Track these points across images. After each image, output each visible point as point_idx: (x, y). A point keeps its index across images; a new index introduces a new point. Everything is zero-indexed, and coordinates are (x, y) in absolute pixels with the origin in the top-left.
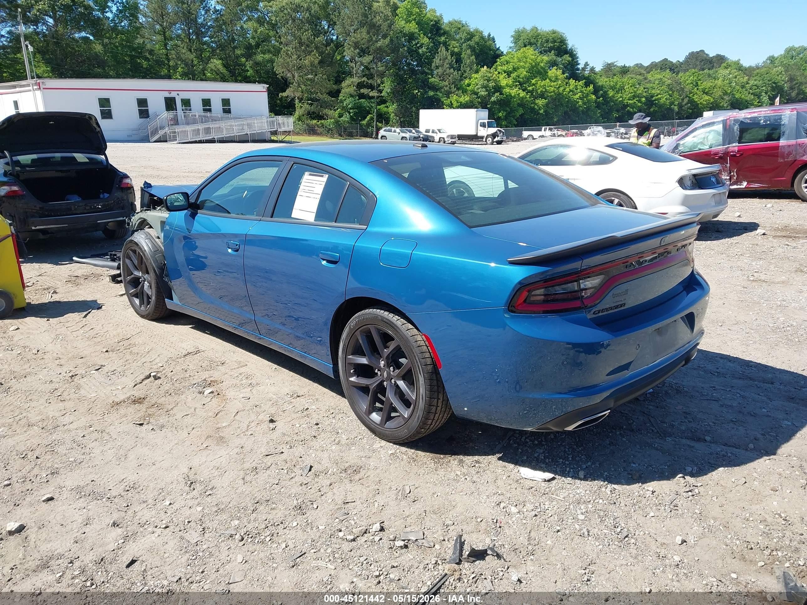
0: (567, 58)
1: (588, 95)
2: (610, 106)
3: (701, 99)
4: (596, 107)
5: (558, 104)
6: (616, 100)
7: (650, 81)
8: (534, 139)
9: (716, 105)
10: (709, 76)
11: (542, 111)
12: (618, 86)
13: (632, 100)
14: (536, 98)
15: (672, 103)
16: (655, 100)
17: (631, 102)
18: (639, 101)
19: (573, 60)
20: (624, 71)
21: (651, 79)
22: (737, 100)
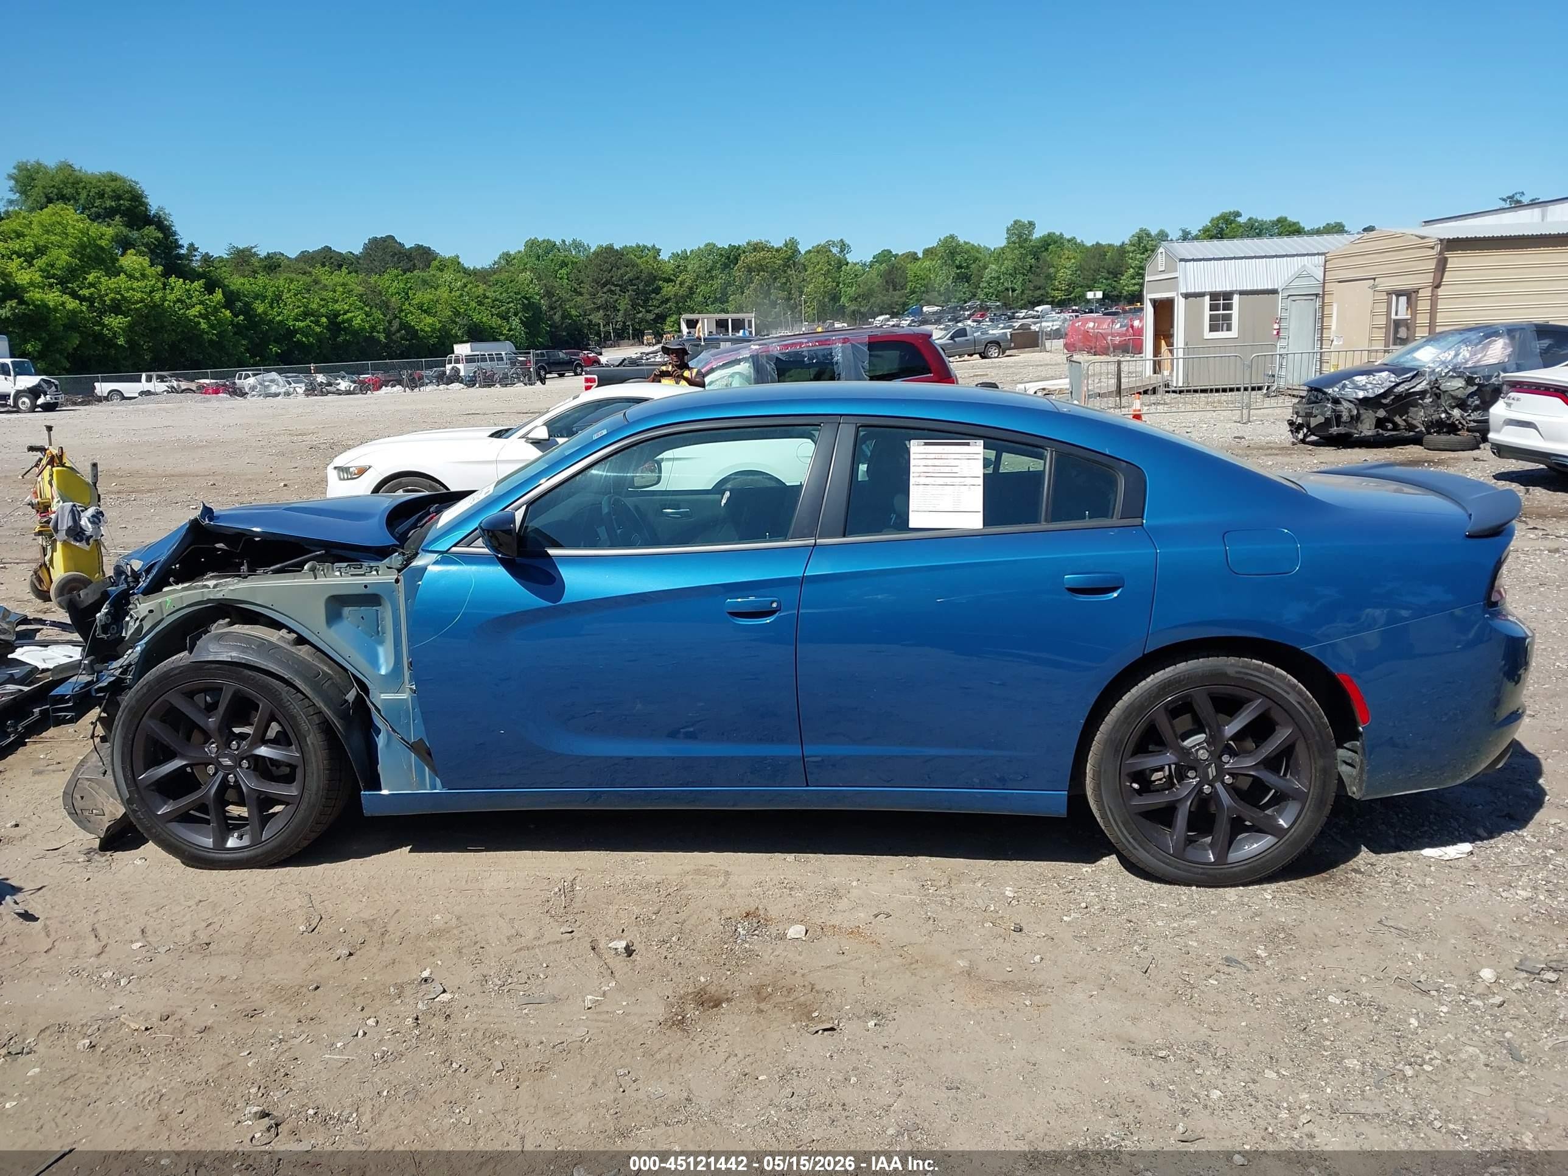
0: (151, 231)
1: (216, 310)
2: (262, 332)
3: (420, 322)
4: (235, 334)
5: (154, 325)
6: (271, 321)
7: (325, 286)
8: (124, 398)
9: (446, 333)
10: (425, 282)
11: (121, 341)
12: (269, 294)
13: (302, 321)
14: (102, 313)
15: (373, 328)
16: (343, 322)
17: (302, 324)
18: (317, 323)
19: (166, 237)
20: (273, 264)
21: (326, 283)
22: (476, 325)
